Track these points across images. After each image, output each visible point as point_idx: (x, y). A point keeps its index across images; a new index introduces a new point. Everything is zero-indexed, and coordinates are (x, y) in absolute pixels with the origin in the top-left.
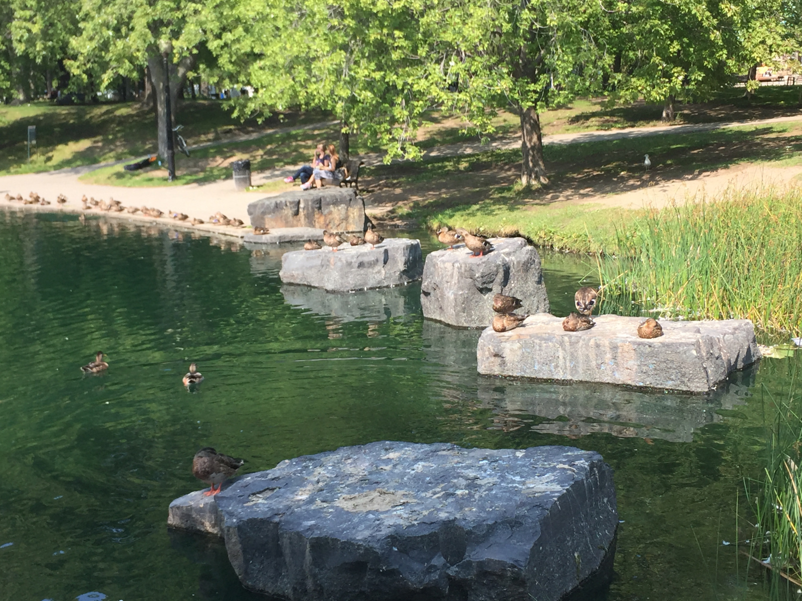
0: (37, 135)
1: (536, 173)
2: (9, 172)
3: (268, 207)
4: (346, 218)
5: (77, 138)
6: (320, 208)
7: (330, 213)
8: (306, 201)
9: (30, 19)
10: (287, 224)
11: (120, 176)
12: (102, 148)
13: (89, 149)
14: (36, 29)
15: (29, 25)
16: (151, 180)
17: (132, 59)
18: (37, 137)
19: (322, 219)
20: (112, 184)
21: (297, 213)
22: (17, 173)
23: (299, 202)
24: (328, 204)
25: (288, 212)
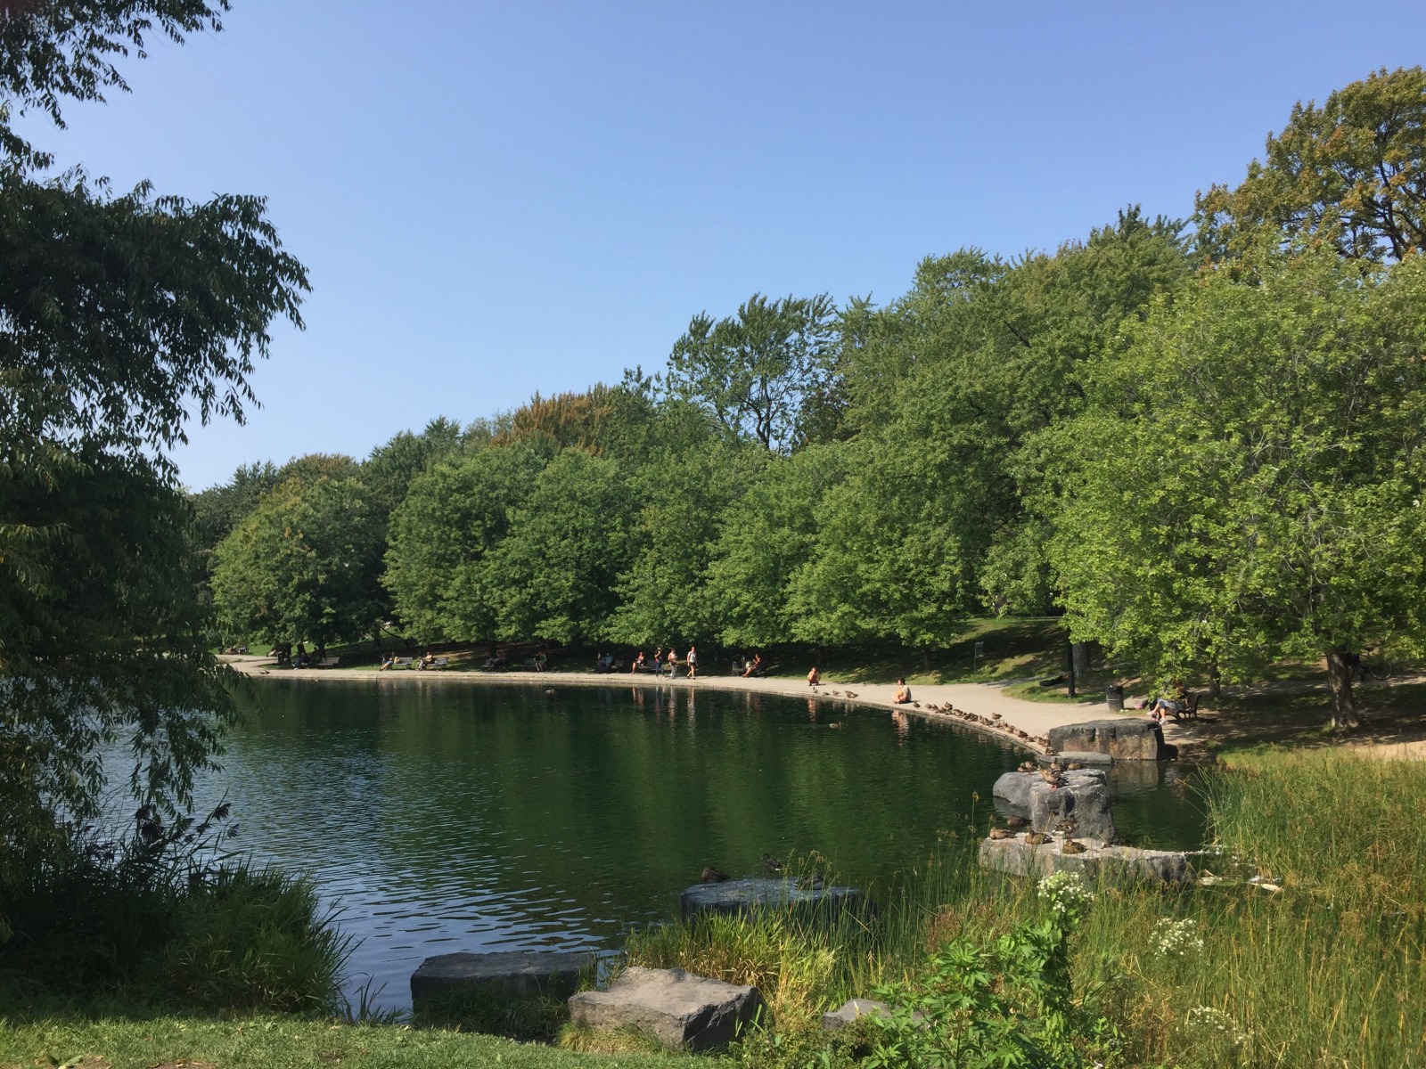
0: (986, 649)
1: (1345, 716)
2: (959, 682)
3: (1066, 733)
4: (1140, 747)
5: (1022, 653)
6: (1114, 737)
7: (1124, 741)
8: (1101, 730)
9: (954, 563)
10: (1083, 749)
11: (1032, 690)
12: (1041, 662)
13: (1030, 663)
14: (957, 571)
15: (951, 567)
16: (1055, 696)
17: (1024, 596)
18: (984, 651)
19: (1116, 747)
20: (1023, 698)
21: (1093, 739)
22: (965, 682)
23: (1094, 731)
24: (1122, 734)
25: (1085, 738)
